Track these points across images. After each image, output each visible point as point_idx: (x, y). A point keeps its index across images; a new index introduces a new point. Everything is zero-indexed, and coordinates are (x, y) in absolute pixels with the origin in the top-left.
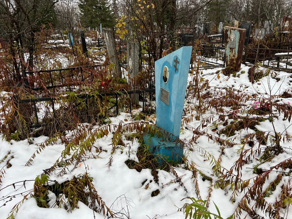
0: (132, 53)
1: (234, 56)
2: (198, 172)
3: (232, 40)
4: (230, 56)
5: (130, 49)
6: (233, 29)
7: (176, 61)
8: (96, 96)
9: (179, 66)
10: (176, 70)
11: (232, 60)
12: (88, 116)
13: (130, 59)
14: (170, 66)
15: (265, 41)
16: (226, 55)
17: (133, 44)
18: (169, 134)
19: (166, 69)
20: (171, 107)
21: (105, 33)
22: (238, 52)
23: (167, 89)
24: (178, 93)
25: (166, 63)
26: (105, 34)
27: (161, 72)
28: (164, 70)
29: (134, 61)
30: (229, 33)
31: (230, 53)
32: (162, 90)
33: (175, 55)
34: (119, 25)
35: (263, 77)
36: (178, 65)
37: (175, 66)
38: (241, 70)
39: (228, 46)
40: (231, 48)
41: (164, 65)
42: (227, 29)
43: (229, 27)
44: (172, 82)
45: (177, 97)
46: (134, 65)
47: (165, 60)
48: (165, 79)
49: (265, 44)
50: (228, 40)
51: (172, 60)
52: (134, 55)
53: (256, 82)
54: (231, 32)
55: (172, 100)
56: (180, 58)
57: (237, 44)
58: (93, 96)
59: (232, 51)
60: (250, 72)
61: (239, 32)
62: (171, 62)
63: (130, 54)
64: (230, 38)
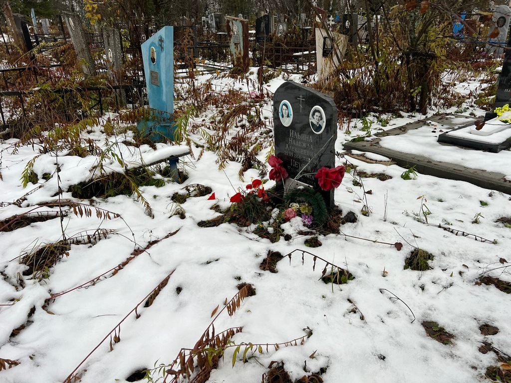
0: (112, 42)
1: (240, 54)
2: (191, 142)
3: (235, 33)
4: (235, 53)
5: (108, 36)
6: (234, 20)
7: (161, 40)
8: (75, 90)
9: (164, 45)
10: (162, 48)
11: (238, 59)
12: (66, 115)
13: (110, 49)
14: (156, 46)
15: (283, 39)
16: (232, 53)
17: (111, 30)
18: (163, 112)
19: (153, 50)
20: (162, 86)
21: (68, 17)
22: (243, 48)
23: (156, 70)
24: (166, 71)
25: (153, 44)
26: (68, 20)
27: (148, 54)
28: (151, 51)
29: (115, 51)
30: (230, 24)
31: (235, 50)
32: (152, 72)
33: (159, 35)
34: (88, 7)
35: (274, 78)
36: (163, 43)
37: (161, 45)
38: (250, 71)
39: (232, 40)
40: (235, 44)
41: (150, 47)
42: (229, 19)
43: (230, 17)
44: (160, 62)
45: (166, 75)
46: (115, 57)
47: (151, 41)
48: (153, 60)
49: (283, 43)
50: (232, 33)
51: (157, 40)
52: (115, 44)
53: (266, 83)
54: (232, 23)
55: (162, 80)
56: (164, 37)
57: (241, 39)
58: (71, 91)
59: (238, 47)
60: (260, 73)
61: (241, 24)
62: (157, 42)
63: (109, 44)
64: (232, 30)
